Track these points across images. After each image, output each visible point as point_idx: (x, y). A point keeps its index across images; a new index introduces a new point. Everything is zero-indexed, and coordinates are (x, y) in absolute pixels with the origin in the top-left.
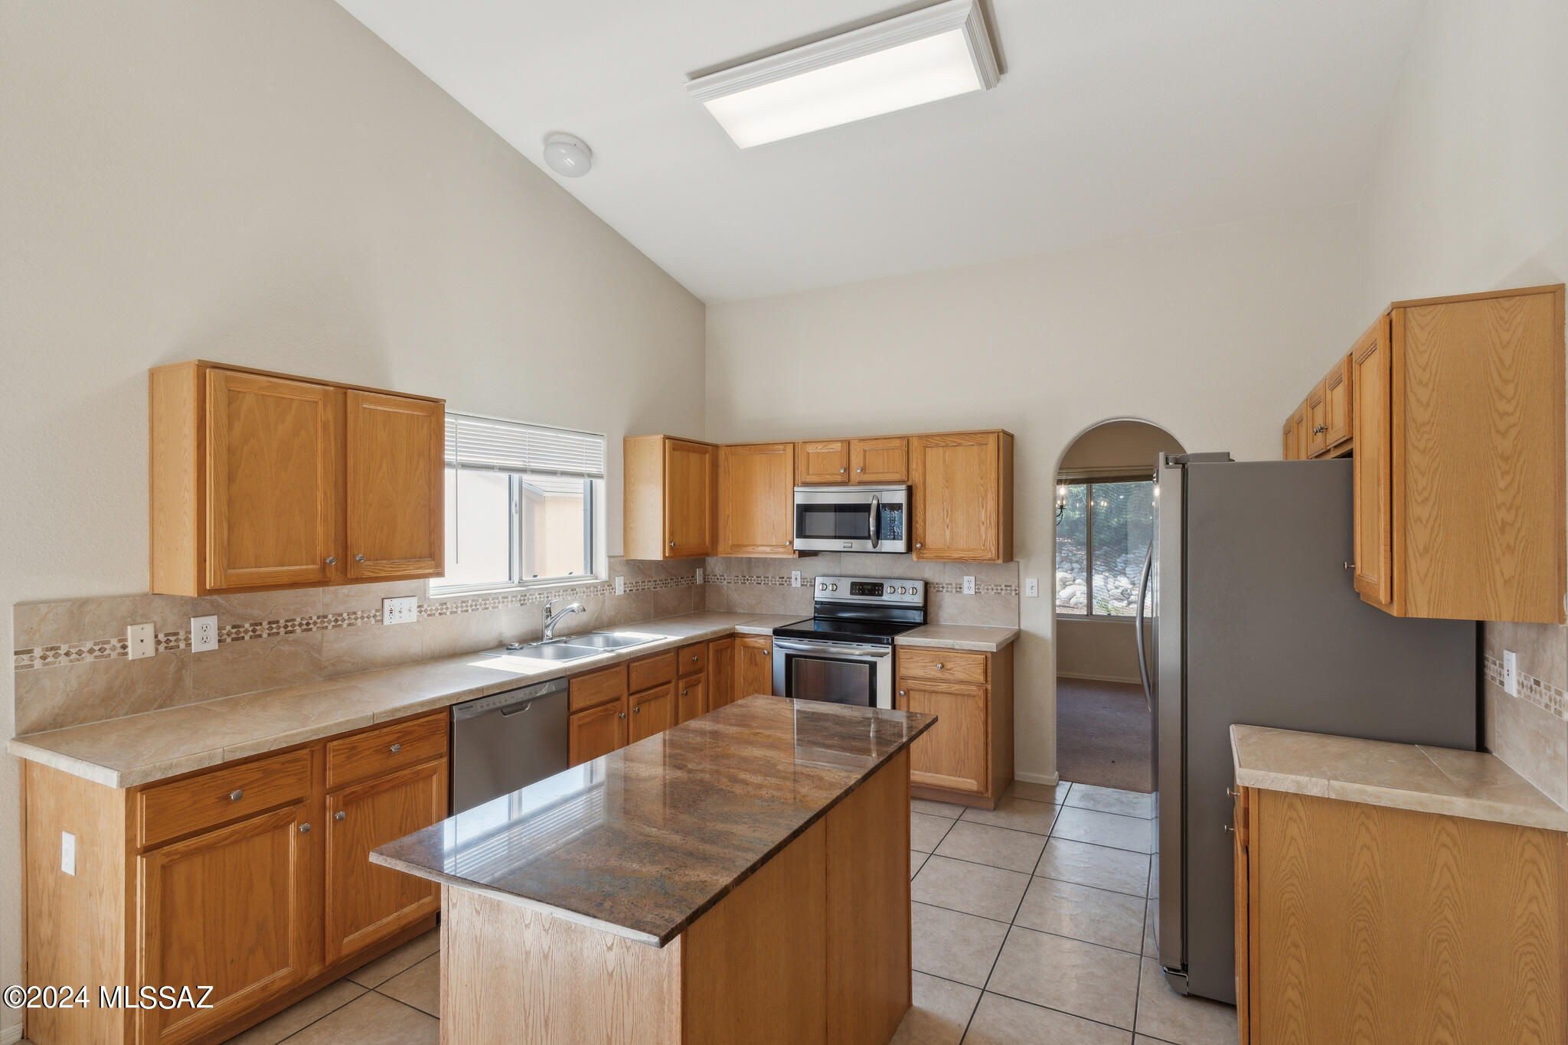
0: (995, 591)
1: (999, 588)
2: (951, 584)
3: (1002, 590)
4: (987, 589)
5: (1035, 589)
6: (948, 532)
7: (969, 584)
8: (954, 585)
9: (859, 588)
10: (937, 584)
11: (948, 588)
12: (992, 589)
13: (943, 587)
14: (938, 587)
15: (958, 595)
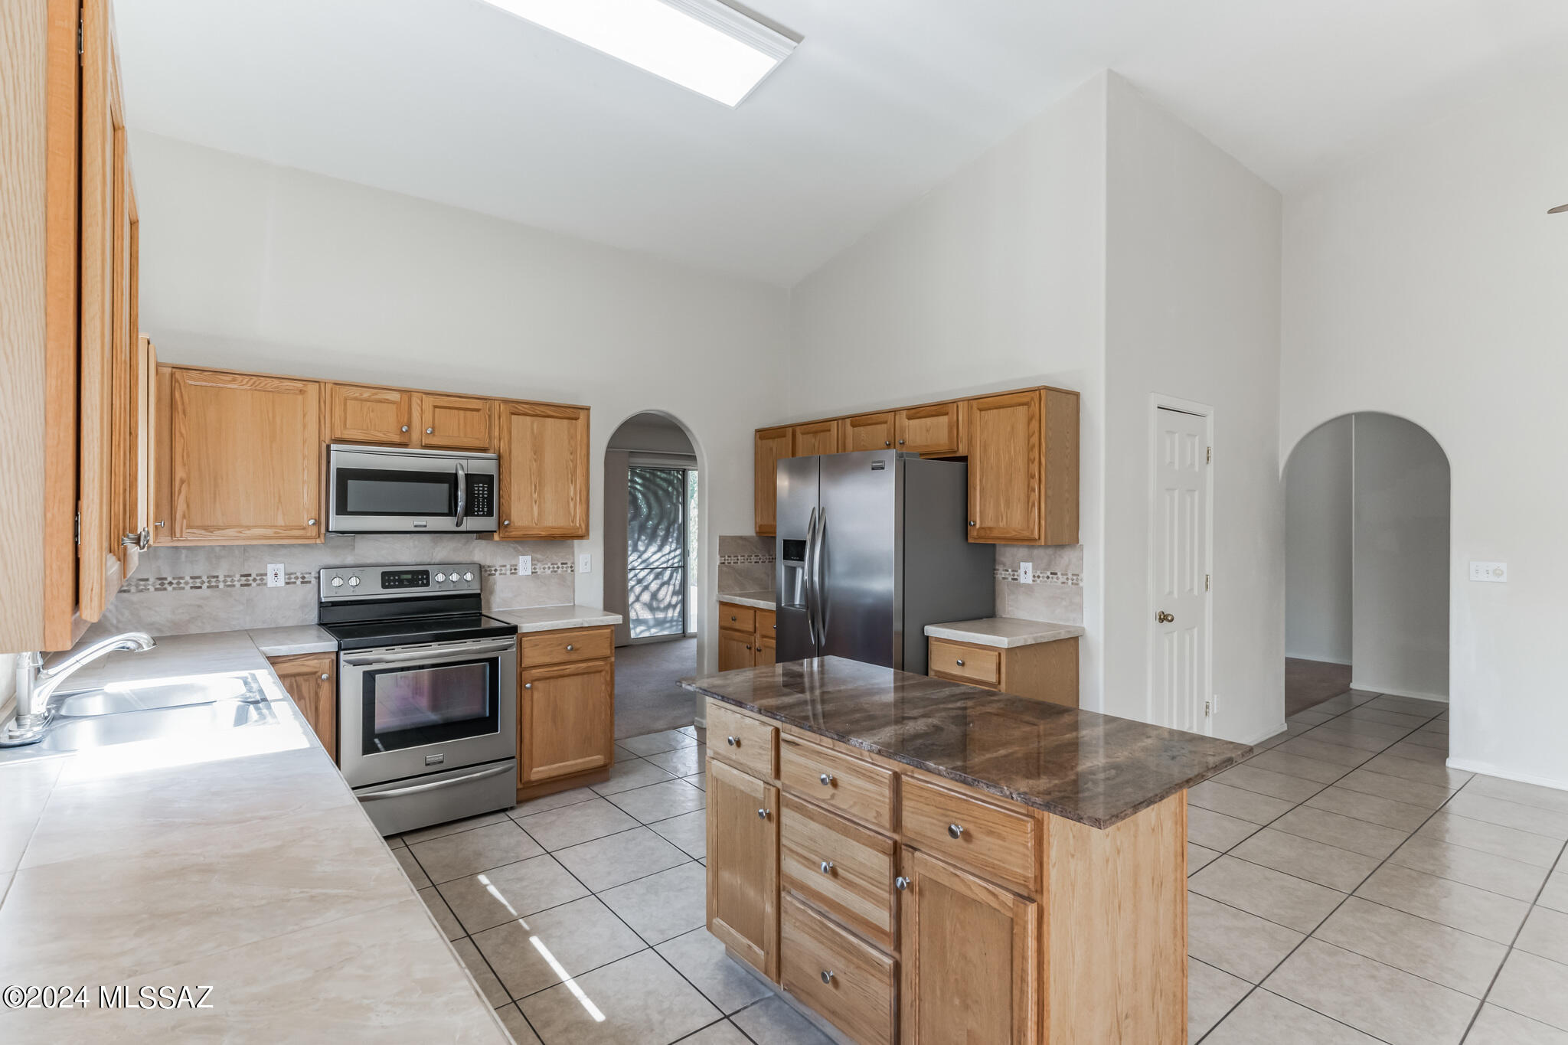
0: (551, 569)
1: (556, 566)
2: (505, 566)
3: (558, 568)
4: (544, 568)
5: (589, 565)
6: (536, 509)
7: (525, 563)
8: (508, 567)
9: (390, 579)
10: (489, 567)
11: (501, 570)
12: (549, 568)
13: (496, 570)
14: (491, 571)
15: (513, 576)
